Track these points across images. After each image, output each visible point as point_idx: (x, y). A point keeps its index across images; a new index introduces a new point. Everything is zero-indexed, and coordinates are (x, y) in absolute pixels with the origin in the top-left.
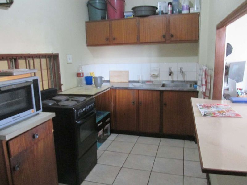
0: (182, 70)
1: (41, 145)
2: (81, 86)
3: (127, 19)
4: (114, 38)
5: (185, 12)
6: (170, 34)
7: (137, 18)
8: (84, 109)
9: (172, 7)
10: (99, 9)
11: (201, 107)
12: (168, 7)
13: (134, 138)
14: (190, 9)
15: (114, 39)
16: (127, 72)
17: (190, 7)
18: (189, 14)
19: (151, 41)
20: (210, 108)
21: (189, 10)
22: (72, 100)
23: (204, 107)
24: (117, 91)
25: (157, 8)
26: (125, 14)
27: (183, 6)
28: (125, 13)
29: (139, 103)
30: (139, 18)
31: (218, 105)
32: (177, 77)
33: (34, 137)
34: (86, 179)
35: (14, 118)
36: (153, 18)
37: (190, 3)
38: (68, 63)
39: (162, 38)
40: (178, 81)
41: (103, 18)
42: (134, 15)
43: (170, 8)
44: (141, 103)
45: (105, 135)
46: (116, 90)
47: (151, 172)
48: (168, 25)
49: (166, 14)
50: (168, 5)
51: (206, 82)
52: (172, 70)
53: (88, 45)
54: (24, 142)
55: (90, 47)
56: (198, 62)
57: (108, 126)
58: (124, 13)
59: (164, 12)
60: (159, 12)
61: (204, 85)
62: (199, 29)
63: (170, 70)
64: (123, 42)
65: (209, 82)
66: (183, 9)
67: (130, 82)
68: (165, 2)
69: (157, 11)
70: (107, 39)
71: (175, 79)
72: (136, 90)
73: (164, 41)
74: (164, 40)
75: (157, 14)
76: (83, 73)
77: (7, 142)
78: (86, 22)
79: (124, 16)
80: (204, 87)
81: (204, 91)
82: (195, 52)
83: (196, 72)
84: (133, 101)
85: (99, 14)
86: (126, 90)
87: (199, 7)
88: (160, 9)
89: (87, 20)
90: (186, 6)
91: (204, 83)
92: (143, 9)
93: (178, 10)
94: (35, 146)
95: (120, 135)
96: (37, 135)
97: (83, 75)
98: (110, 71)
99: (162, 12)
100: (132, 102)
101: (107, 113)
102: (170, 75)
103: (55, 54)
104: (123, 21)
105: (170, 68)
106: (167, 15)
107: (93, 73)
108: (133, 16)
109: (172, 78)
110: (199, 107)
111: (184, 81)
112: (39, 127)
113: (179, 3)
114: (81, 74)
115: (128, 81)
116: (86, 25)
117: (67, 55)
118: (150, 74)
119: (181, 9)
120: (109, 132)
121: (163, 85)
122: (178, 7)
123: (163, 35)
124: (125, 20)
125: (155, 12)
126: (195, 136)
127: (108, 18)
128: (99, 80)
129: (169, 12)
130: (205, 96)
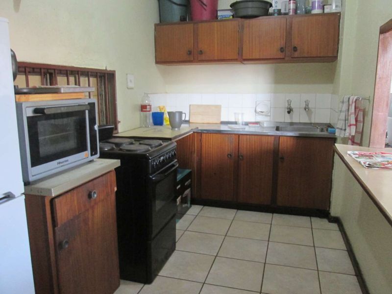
0: (308, 105)
1: (99, 211)
2: (146, 127)
3: (222, 21)
4: (201, 51)
5: (316, 11)
6: (292, 47)
7: (240, 19)
8: (162, 158)
9: (296, 4)
10: (176, 4)
11: (357, 156)
12: (289, 4)
13: (230, 213)
14: (325, 7)
15: (201, 52)
16: (218, 108)
17: (324, 4)
18: (323, 14)
19: (261, 57)
20: (371, 157)
21: (323, 9)
22: (140, 144)
23: (362, 156)
24: (204, 136)
25: (271, 5)
26: (219, 14)
27: (313, 3)
28: (218, 12)
29: (238, 157)
30: (243, 20)
31: (382, 153)
32: (299, 117)
33: (90, 196)
34: (161, 273)
35: (59, 163)
36: (263, 20)
38: (128, 88)
39: (280, 52)
40: (300, 123)
41: (183, 19)
42: (233, 16)
43: (292, 6)
44: (242, 156)
45: (184, 206)
46: (202, 134)
47: (265, 263)
48: (288, 33)
49: (286, 14)
51: (356, 120)
52: (292, 106)
53: (157, 62)
54: (76, 202)
55: (160, 66)
57: (188, 191)
58: (217, 11)
59: (283, 11)
60: (274, 10)
61: (353, 125)
62: (338, 40)
63: (288, 104)
64: (216, 59)
65: (360, 121)
66: (313, 7)
67: (222, 123)
69: (271, 10)
70: (190, 53)
71: (296, 120)
72: (235, 134)
73: (282, 57)
74: (281, 55)
75: (272, 14)
76: (150, 106)
77: (52, 200)
78: (156, 25)
79: (217, 17)
80: (353, 129)
81: (353, 133)
82: (330, 76)
83: (332, 109)
84: (229, 153)
85: (176, 13)
86: (219, 135)
87: (340, 4)
88: (276, 6)
89: (158, 22)
90: (318, 2)
91: (353, 122)
92: (250, 4)
93: (305, 8)
94: (90, 212)
95: (206, 207)
96: (95, 192)
97: (150, 108)
98: (190, 105)
99: (279, 11)
100: (228, 154)
101: (187, 171)
102: (289, 112)
103: (110, 71)
104: (215, 24)
105: (289, 102)
106: (287, 17)
107: (164, 107)
108: (231, 17)
109: (291, 118)
110: (354, 156)
111: (311, 123)
112: (97, 180)
114: (148, 107)
115: (219, 122)
116: (155, 30)
117: (127, 74)
118: (256, 111)
119: (309, 8)
120: (189, 203)
121: (278, 129)
122: (305, 3)
123: (282, 48)
124: (219, 23)
125: (268, 11)
126: (329, 210)
127: (191, 19)
128: (177, 116)
129: (291, 10)
130: (353, 143)
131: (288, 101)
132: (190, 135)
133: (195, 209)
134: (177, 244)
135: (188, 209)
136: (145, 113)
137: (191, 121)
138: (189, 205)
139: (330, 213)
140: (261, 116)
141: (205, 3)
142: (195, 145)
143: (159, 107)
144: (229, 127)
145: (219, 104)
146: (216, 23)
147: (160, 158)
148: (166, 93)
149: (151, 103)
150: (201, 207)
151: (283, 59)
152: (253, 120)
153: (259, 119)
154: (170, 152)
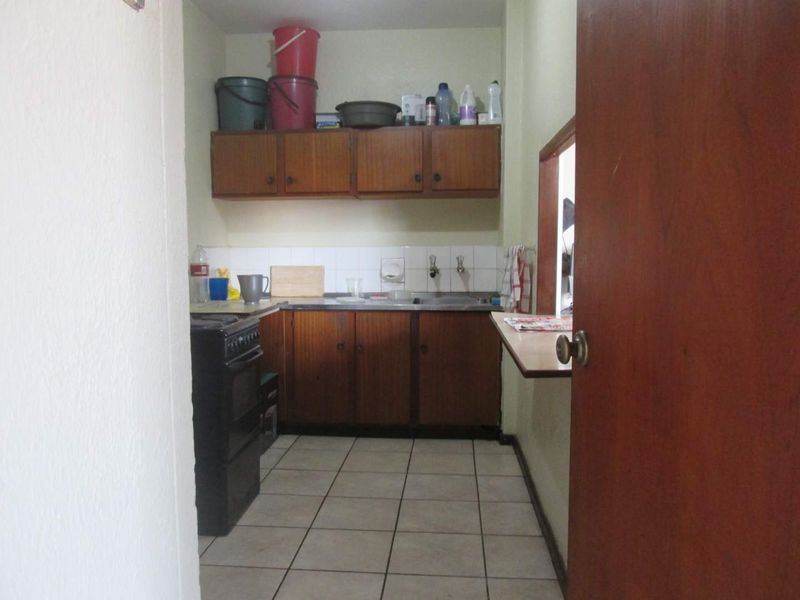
0: (462, 264)
3: (322, 131)
4: (290, 178)
5: (467, 121)
6: (433, 174)
7: (351, 130)
8: (241, 339)
9: (437, 109)
10: (247, 102)
11: (514, 322)
12: (427, 108)
13: (346, 443)
14: (480, 115)
15: (290, 180)
16: (319, 271)
17: (477, 110)
18: (477, 126)
19: (387, 189)
20: (532, 323)
21: (477, 118)
23: (521, 322)
24: (298, 315)
25: (399, 110)
26: (319, 119)
27: (462, 108)
28: (317, 117)
29: (355, 347)
30: (356, 130)
31: (549, 319)
32: (451, 283)
34: (241, 522)
36: (389, 133)
37: (477, 100)
39: (414, 181)
40: (451, 293)
41: (259, 126)
42: (341, 124)
43: (431, 112)
44: (361, 346)
46: (295, 313)
47: (401, 499)
48: (426, 153)
49: (422, 124)
50: (427, 103)
51: (522, 280)
52: (438, 266)
53: (215, 195)
55: (221, 201)
56: (500, 244)
57: (272, 409)
58: (314, 115)
59: (417, 119)
60: (404, 117)
61: (517, 286)
62: (500, 164)
63: (431, 263)
64: (315, 190)
65: (527, 281)
66: (462, 116)
67: (327, 295)
68: (420, 96)
69: (399, 116)
70: (271, 181)
71: (444, 288)
72: (349, 311)
73: (417, 189)
74: (418, 187)
75: (401, 123)
76: (207, 266)
78: (213, 135)
79: (315, 125)
80: (518, 291)
81: (518, 299)
82: (491, 220)
83: (497, 269)
84: (340, 342)
85: (248, 115)
86: (323, 313)
87: (499, 113)
88: (407, 111)
89: (215, 128)
90: (469, 108)
91: (517, 281)
92: (367, 108)
93: (451, 116)
95: (303, 437)
97: (207, 270)
98: (271, 268)
99: (412, 118)
100: (338, 345)
101: (271, 375)
102: (433, 275)
105: (433, 259)
106: (424, 128)
107: (226, 270)
108: (338, 126)
109: (437, 285)
111: (468, 293)
113: (452, 102)
114: (203, 268)
115: (321, 294)
116: (212, 142)
118: (381, 275)
119: (456, 116)
120: (275, 430)
121: (416, 301)
122: (450, 109)
123: (417, 176)
124: (318, 134)
125: (395, 118)
126: (500, 426)
127: (273, 127)
128: (254, 281)
129: (430, 120)
130: (520, 311)
131: (430, 258)
132: (274, 314)
133: (284, 442)
134: (261, 485)
135: (273, 441)
136: (197, 277)
137: (273, 294)
138: (274, 435)
139: (501, 431)
140: (389, 284)
141: (295, 101)
142: (282, 329)
143: (219, 270)
144: (338, 301)
145: (318, 263)
146: (313, 135)
147: (238, 337)
148: (229, 246)
149: (209, 262)
150: (296, 436)
151: (420, 192)
152: (378, 290)
153: (387, 288)
154: (251, 331)
